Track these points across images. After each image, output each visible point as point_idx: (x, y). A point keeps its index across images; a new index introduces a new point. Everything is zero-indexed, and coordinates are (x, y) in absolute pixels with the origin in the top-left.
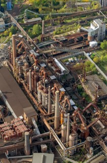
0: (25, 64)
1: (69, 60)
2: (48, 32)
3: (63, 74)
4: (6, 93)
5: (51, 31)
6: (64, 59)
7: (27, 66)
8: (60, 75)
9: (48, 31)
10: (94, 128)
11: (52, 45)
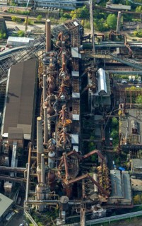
0: (51, 65)
1: (130, 77)
2: (128, 29)
3: (97, 94)
4: (12, 95)
5: (133, 29)
6: (125, 74)
7: (51, 68)
8: (92, 94)
9: (128, 27)
10: (83, 186)
11: (118, 49)
